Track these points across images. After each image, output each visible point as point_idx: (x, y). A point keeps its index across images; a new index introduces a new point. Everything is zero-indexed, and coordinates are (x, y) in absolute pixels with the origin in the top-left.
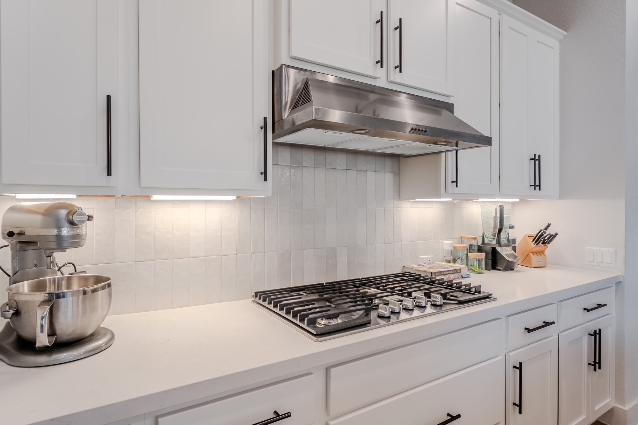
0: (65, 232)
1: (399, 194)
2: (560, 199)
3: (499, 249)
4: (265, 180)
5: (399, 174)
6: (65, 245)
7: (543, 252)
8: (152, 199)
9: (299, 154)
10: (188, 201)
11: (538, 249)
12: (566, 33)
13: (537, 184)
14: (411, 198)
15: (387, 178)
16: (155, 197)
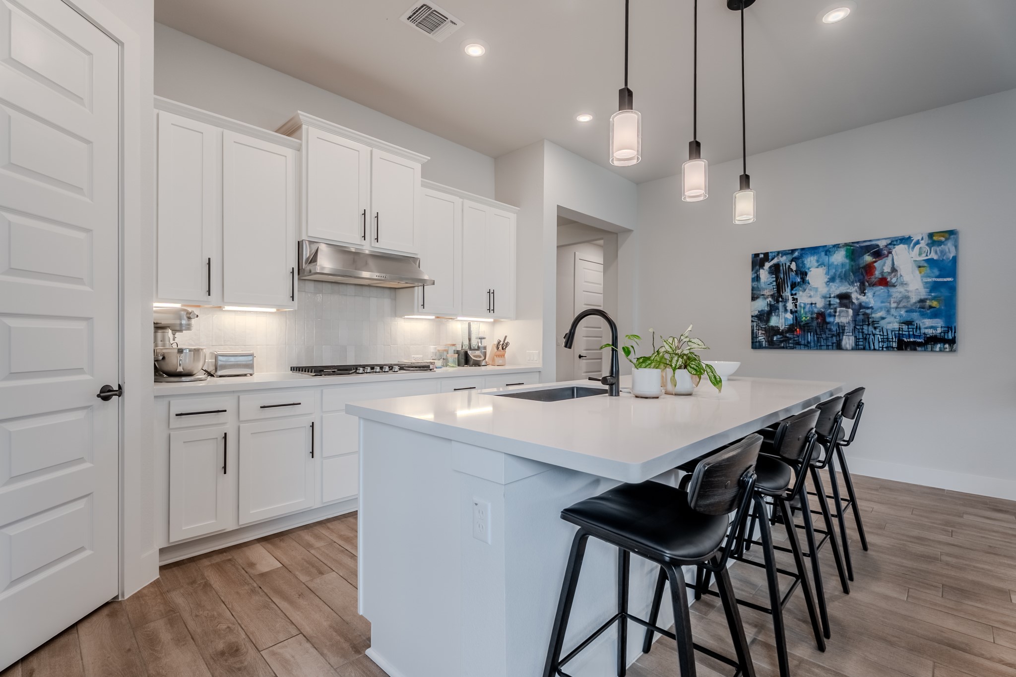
0: (184, 322)
1: (396, 313)
2: (516, 319)
3: (470, 352)
4: (293, 300)
5: (395, 299)
6: (184, 328)
7: (504, 355)
8: (224, 309)
9: (320, 285)
10: (246, 312)
11: (499, 353)
12: (519, 209)
13: (492, 308)
14: (401, 316)
15: (386, 302)
16: (227, 308)
